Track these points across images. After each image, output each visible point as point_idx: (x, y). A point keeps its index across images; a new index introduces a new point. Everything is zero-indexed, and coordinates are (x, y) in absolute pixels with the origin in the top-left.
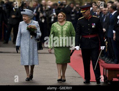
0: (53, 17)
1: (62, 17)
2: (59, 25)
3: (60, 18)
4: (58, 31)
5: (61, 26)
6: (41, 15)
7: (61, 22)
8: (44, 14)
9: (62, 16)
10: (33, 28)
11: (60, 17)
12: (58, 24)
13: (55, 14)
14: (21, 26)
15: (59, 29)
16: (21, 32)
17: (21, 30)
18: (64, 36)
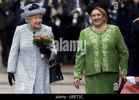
0: (76, 16)
1: (100, 17)
2: (94, 32)
3: (97, 20)
4: (93, 44)
5: (98, 34)
6: (54, 12)
7: (98, 27)
8: (60, 11)
9: (99, 15)
10: (46, 40)
11: (96, 17)
12: (92, 30)
13: (79, 9)
14: (20, 35)
15: (95, 40)
16: (19, 46)
17: (20, 42)
18: (104, 53)
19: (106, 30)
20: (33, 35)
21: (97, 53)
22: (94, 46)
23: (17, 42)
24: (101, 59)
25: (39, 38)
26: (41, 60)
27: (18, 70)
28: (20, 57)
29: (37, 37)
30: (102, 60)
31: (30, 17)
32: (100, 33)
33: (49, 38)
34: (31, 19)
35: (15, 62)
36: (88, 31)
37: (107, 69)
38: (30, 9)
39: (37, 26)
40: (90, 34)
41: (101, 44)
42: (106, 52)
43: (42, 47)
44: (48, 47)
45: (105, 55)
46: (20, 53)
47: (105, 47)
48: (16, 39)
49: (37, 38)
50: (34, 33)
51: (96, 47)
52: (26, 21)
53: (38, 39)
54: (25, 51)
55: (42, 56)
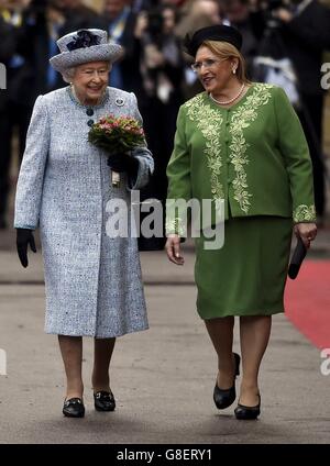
5: (221, 111)
14: (49, 121)
15: (211, 127)
16: (48, 152)
17: (49, 142)
18: (238, 163)
19: (245, 99)
20: (87, 118)
21: (216, 165)
22: (208, 145)
23: (41, 141)
24: (229, 180)
25: (107, 126)
26: (112, 189)
27: (44, 220)
28: (51, 183)
29: (102, 122)
30: (230, 184)
31: (72, 70)
32: (228, 107)
33: (136, 128)
34: (75, 73)
35: (37, 197)
36: (197, 105)
37: (245, 210)
38: (72, 46)
39: (92, 95)
40: (200, 112)
41: (227, 139)
42: (243, 162)
43: (115, 152)
44: (129, 153)
45: (238, 168)
46: (51, 172)
47: (238, 145)
48: (38, 132)
49: (102, 127)
50: (90, 113)
51: (214, 148)
52: (65, 80)
53: (105, 129)
54: (67, 165)
55: (116, 177)
